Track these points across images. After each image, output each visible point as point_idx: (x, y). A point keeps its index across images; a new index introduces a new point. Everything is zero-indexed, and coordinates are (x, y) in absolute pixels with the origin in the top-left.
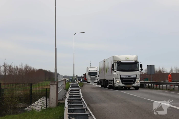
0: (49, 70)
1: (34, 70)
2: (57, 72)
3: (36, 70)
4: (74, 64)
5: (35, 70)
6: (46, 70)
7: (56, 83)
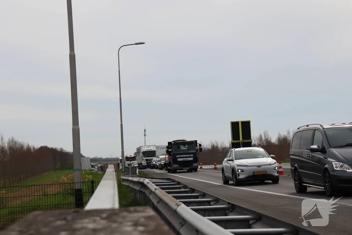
0: (60, 148)
1: (29, 149)
3: (34, 148)
5: (32, 149)
6: (54, 147)
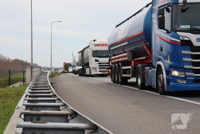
0: (26, 60)
2: (33, 62)
4: (51, 54)
7: (30, 67)
